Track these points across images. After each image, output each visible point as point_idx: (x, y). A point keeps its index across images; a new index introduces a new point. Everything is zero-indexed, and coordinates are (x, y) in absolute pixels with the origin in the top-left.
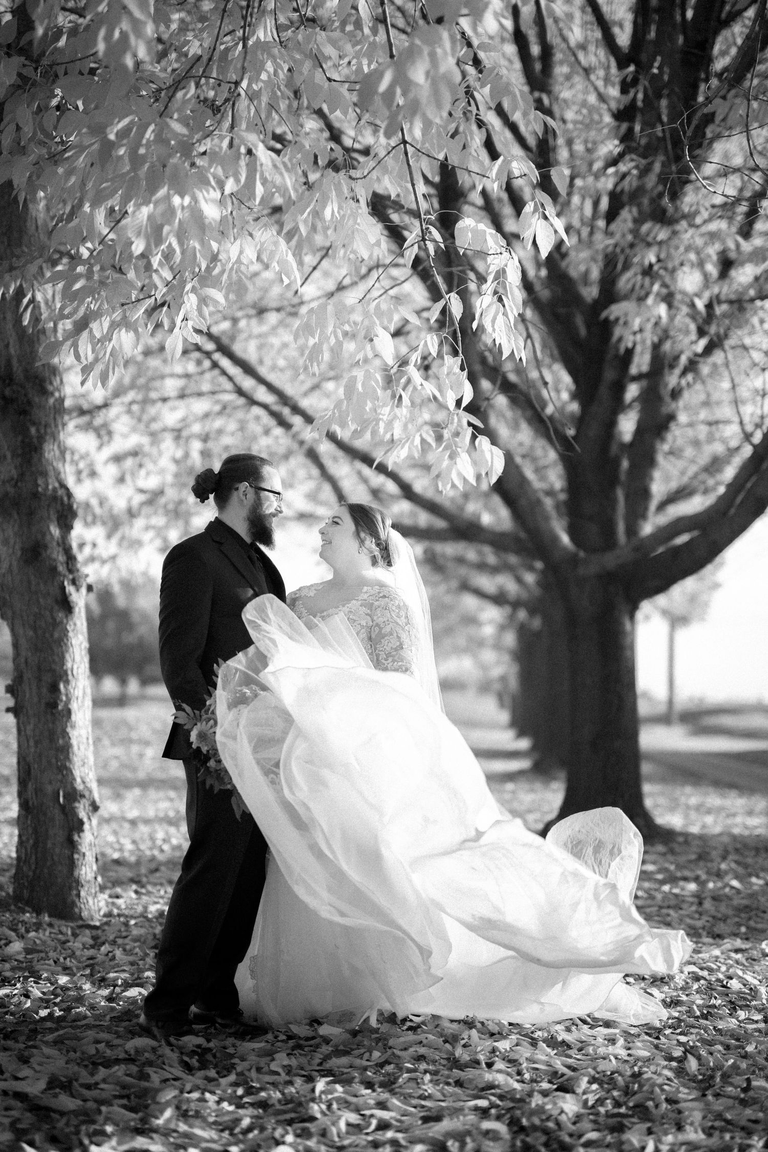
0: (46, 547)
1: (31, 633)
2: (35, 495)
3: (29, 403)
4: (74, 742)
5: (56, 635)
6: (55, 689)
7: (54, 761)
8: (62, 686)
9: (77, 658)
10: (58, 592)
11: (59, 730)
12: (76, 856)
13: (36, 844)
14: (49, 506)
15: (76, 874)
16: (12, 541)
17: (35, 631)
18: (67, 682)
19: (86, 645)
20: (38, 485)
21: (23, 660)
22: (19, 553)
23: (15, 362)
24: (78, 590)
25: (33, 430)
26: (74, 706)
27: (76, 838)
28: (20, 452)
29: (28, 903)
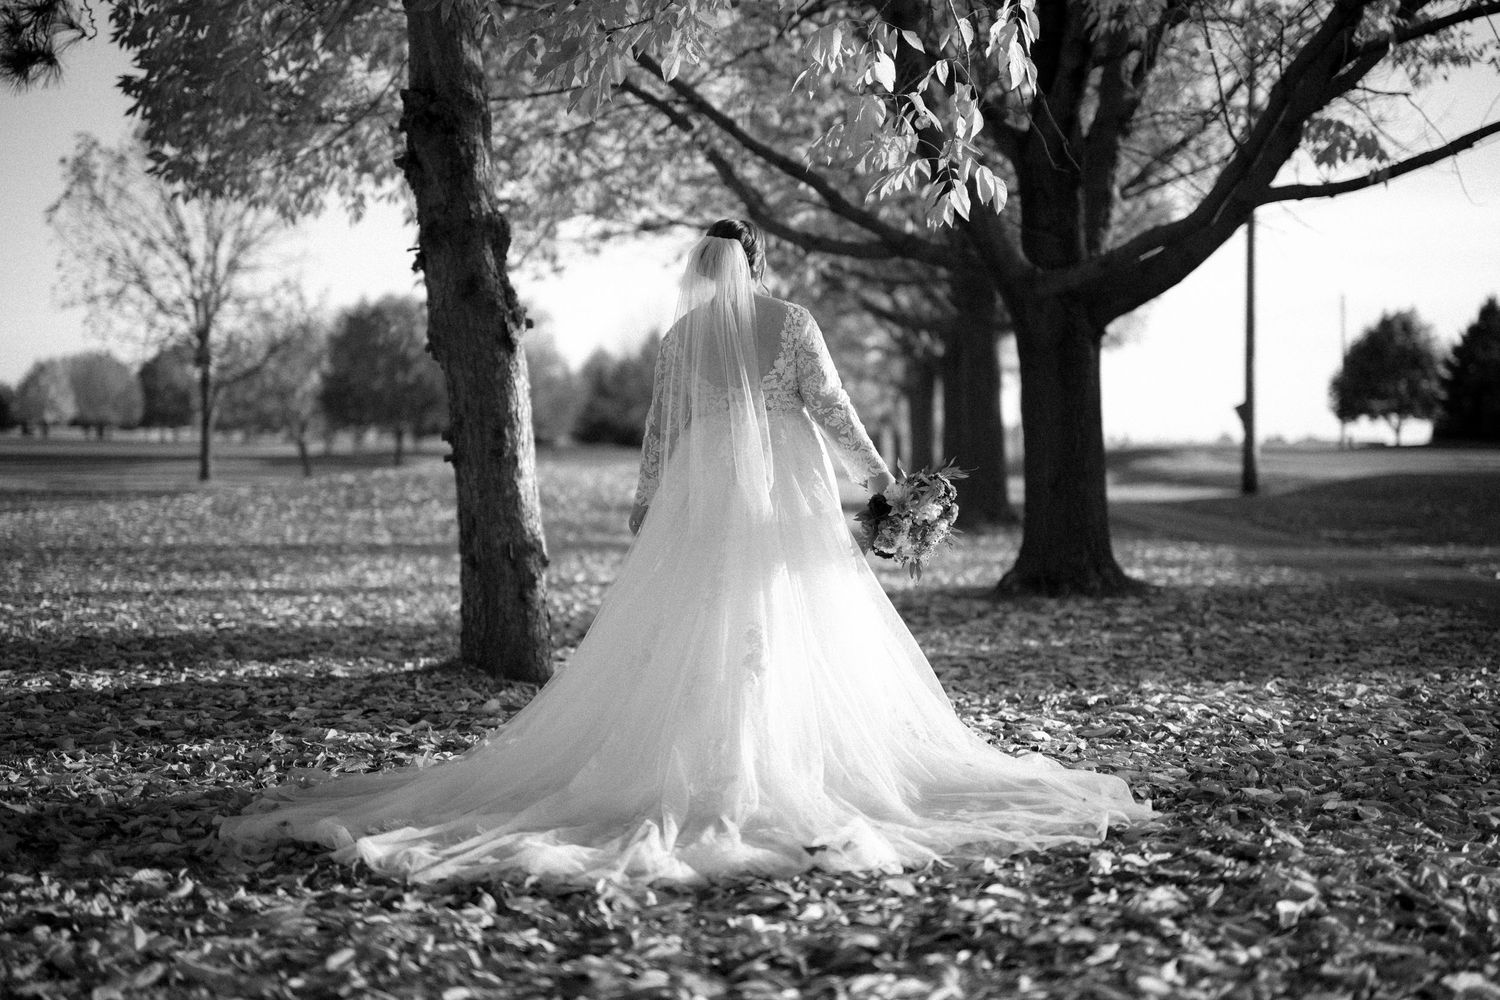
0: (483, 280)
1: (471, 374)
2: (469, 223)
3: (457, 120)
4: (522, 492)
5: (498, 376)
6: (499, 435)
7: (501, 512)
8: (507, 431)
9: (521, 400)
10: (499, 330)
11: (506, 479)
12: (529, 614)
13: (486, 602)
14: (483, 235)
15: (530, 633)
16: (444, 276)
17: (475, 373)
18: (512, 427)
19: (527, 386)
20: (471, 212)
21: (462, 404)
22: (453, 289)
23: (436, 74)
24: (518, 327)
25: (463, 150)
26: (520, 453)
27: (529, 595)
28: (448, 174)
29: (479, 665)
